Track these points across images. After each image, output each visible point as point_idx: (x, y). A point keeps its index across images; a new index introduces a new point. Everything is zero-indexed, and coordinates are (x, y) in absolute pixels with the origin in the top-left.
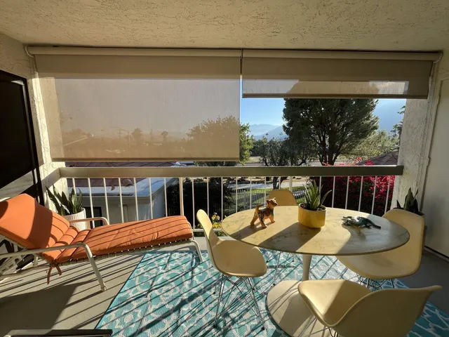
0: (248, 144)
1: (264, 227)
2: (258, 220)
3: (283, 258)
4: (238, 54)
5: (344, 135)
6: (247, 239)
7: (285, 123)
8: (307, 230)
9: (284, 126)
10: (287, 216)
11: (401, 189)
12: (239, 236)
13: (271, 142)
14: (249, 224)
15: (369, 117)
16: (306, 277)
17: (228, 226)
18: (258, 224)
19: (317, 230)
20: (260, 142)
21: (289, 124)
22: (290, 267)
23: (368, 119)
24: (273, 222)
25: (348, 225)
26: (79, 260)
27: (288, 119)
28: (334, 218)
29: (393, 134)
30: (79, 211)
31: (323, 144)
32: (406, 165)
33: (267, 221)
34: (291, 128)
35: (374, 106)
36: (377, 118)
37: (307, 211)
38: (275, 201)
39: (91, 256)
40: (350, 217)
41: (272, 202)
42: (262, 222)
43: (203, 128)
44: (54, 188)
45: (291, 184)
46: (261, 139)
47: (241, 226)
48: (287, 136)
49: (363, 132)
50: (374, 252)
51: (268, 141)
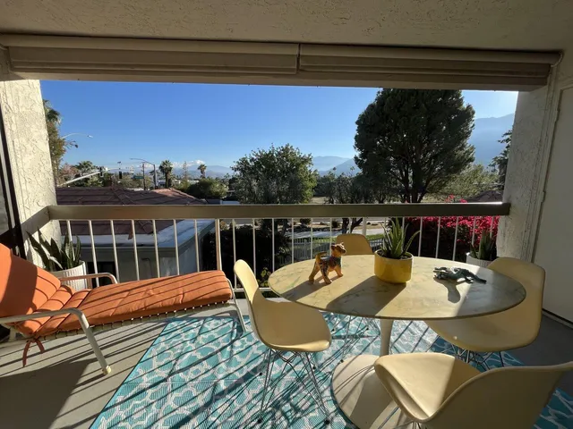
0: (311, 180)
1: (328, 283)
2: (319, 274)
3: (354, 325)
4: (294, 51)
5: (432, 169)
6: (306, 300)
7: (358, 153)
8: (387, 286)
9: (356, 158)
10: (359, 269)
11: (507, 233)
12: (293, 295)
13: (340, 177)
14: (307, 279)
15: (464, 146)
16: (386, 351)
17: (278, 281)
18: (320, 279)
19: (401, 286)
20: (325, 179)
21: (362, 156)
22: (363, 337)
23: (461, 149)
24: (340, 276)
25: (442, 279)
26: (70, 331)
27: (360, 149)
28: (423, 269)
29: (492, 168)
30: (76, 264)
31: (405, 181)
32: (514, 202)
33: (332, 274)
34: (365, 160)
35: (469, 133)
36: (473, 148)
37: (387, 259)
38: (343, 248)
39: (87, 325)
40: (445, 269)
41: (339, 248)
42: (325, 275)
43: (252, 160)
44: (40, 234)
45: (365, 232)
46: (327, 175)
47: (296, 281)
48: (360, 171)
49: (455, 165)
50: (479, 315)
51: (336, 177)
